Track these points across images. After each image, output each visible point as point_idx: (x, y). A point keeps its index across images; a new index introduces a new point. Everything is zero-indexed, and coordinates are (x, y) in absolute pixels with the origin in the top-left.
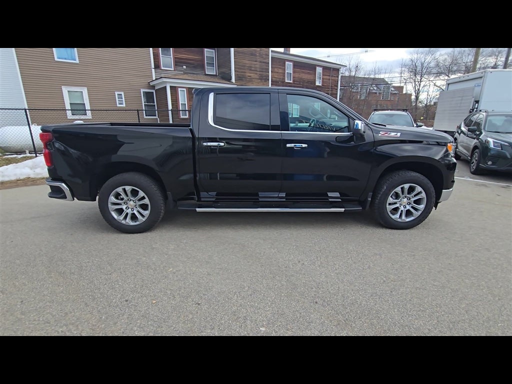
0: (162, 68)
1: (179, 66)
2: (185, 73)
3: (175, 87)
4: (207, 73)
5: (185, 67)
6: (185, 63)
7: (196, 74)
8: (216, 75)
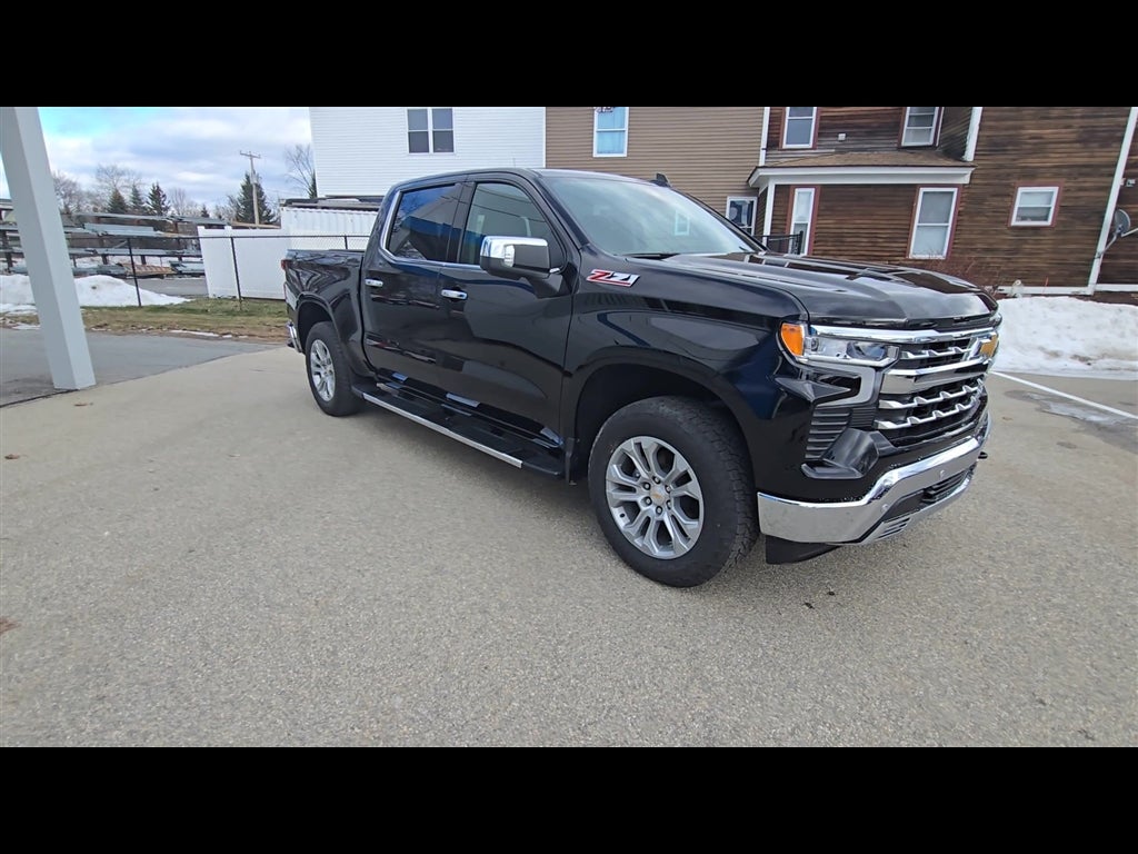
0: (785, 146)
1: (828, 135)
2: (841, 151)
3: (789, 186)
4: (904, 144)
5: (842, 136)
6: (843, 128)
7: (872, 150)
8: (932, 147)
